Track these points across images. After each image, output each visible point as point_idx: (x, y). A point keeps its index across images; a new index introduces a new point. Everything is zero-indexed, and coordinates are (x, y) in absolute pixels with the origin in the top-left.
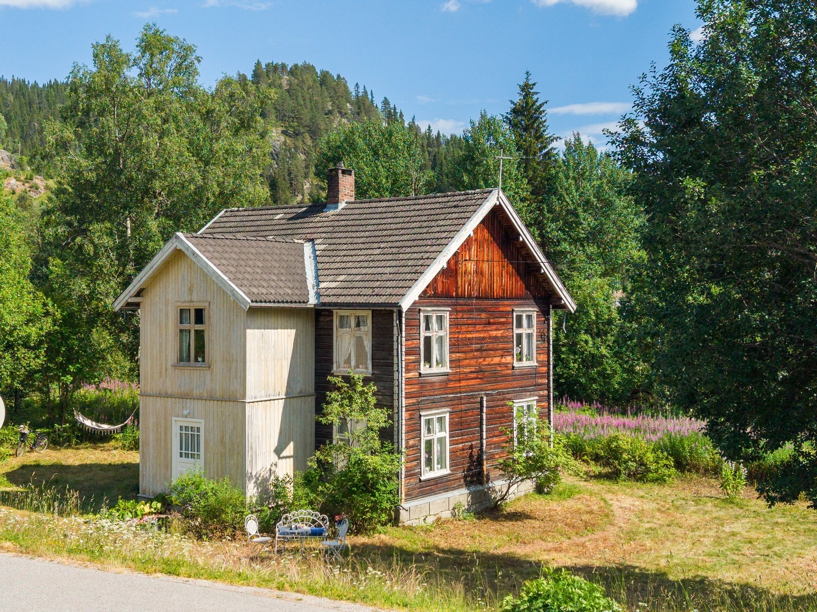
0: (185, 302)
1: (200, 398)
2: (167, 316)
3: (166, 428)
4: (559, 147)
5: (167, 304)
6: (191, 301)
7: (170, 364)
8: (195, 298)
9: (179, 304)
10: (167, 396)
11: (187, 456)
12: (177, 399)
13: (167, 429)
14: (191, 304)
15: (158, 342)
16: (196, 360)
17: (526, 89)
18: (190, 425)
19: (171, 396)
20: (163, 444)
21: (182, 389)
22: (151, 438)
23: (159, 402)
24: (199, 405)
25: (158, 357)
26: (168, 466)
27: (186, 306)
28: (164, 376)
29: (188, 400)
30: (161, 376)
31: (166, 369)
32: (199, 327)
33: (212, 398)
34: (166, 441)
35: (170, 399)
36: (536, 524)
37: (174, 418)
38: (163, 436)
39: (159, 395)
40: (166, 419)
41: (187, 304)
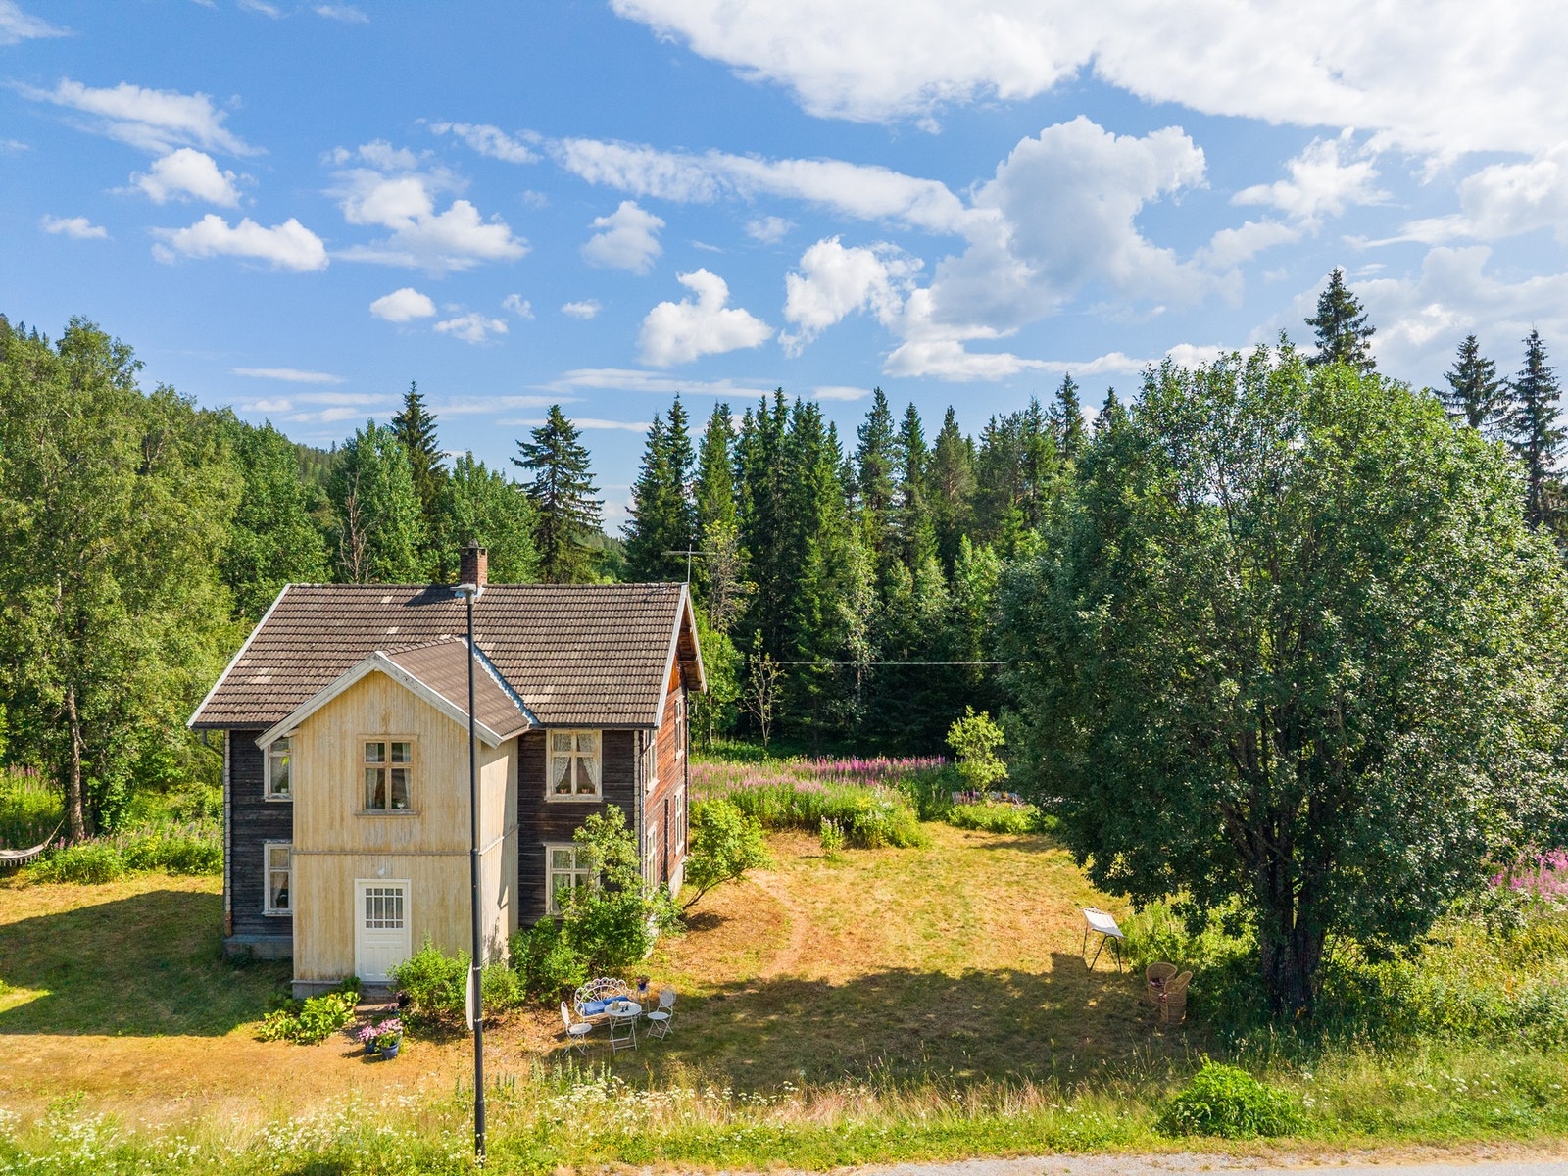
0: (375, 735)
1: (405, 853)
2: (343, 752)
3: (342, 894)
4: (450, 465)
5: (343, 736)
6: (386, 734)
7: (348, 812)
8: (392, 729)
9: (367, 737)
10: (343, 852)
11: (379, 925)
12: (363, 857)
13: (345, 896)
14: (387, 737)
15: (327, 785)
16: (394, 807)
17: (412, 400)
18: (384, 887)
19: (353, 852)
20: (337, 914)
21: (372, 844)
22: (315, 906)
23: (330, 861)
24: (401, 862)
25: (328, 804)
26: (347, 939)
27: (380, 739)
28: (338, 827)
29: (383, 857)
30: (332, 826)
31: (342, 819)
32: (397, 765)
33: (422, 852)
34: (342, 910)
35: (349, 857)
36: (740, 927)
37: (356, 881)
38: (337, 904)
39: (331, 852)
40: (342, 881)
41: (380, 737)
